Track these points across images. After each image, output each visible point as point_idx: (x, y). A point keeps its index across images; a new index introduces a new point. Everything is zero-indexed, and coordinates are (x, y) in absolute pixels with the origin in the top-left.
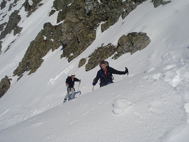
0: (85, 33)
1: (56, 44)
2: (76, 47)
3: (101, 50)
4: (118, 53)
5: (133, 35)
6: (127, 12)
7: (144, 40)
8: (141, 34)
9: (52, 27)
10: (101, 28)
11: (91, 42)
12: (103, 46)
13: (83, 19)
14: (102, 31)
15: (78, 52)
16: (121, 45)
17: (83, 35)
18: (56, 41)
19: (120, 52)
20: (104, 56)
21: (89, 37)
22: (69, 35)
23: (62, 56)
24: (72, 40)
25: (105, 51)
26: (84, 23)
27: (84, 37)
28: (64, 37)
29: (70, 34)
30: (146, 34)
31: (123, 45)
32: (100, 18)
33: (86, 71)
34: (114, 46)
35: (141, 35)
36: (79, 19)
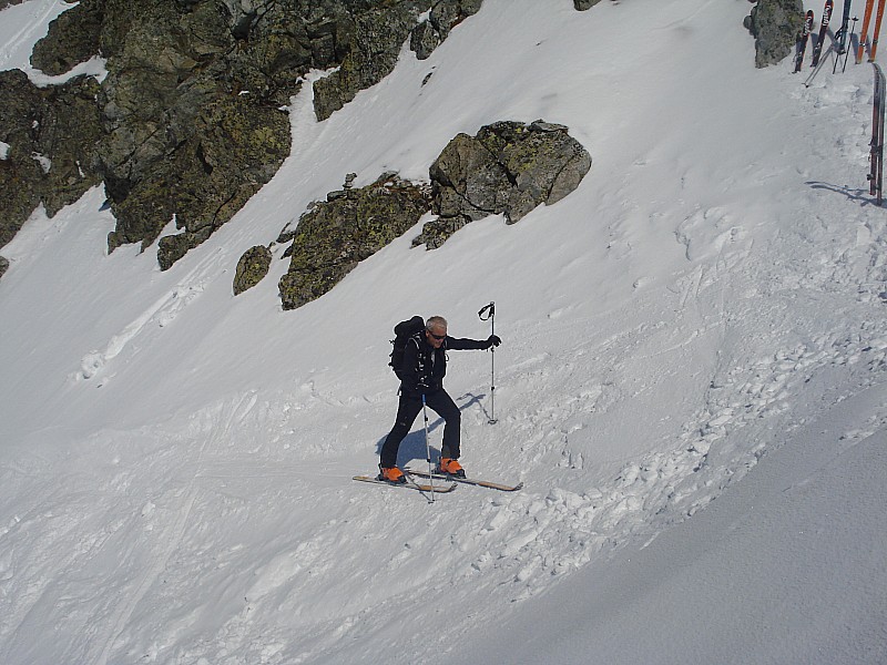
0: (238, 125)
1: (67, 178)
2: (192, 193)
3: (350, 207)
4: (442, 217)
5: (503, 135)
6: (439, 29)
7: (560, 157)
8: (545, 131)
9: (34, 91)
10: (316, 101)
11: (268, 168)
12: (357, 184)
13: (213, 54)
14: (322, 113)
15: (209, 217)
16: (455, 183)
17: (226, 134)
18: (66, 164)
19: (450, 211)
20: (367, 234)
21: (258, 142)
22: (143, 135)
23: (115, 241)
24: (160, 158)
25: (373, 212)
26: (218, 76)
27: (237, 145)
28: (121, 142)
29: (151, 126)
30: (565, 130)
31: (464, 180)
32: (304, 53)
33: (287, 306)
34: (414, 184)
35: (543, 134)
36: (194, 55)
